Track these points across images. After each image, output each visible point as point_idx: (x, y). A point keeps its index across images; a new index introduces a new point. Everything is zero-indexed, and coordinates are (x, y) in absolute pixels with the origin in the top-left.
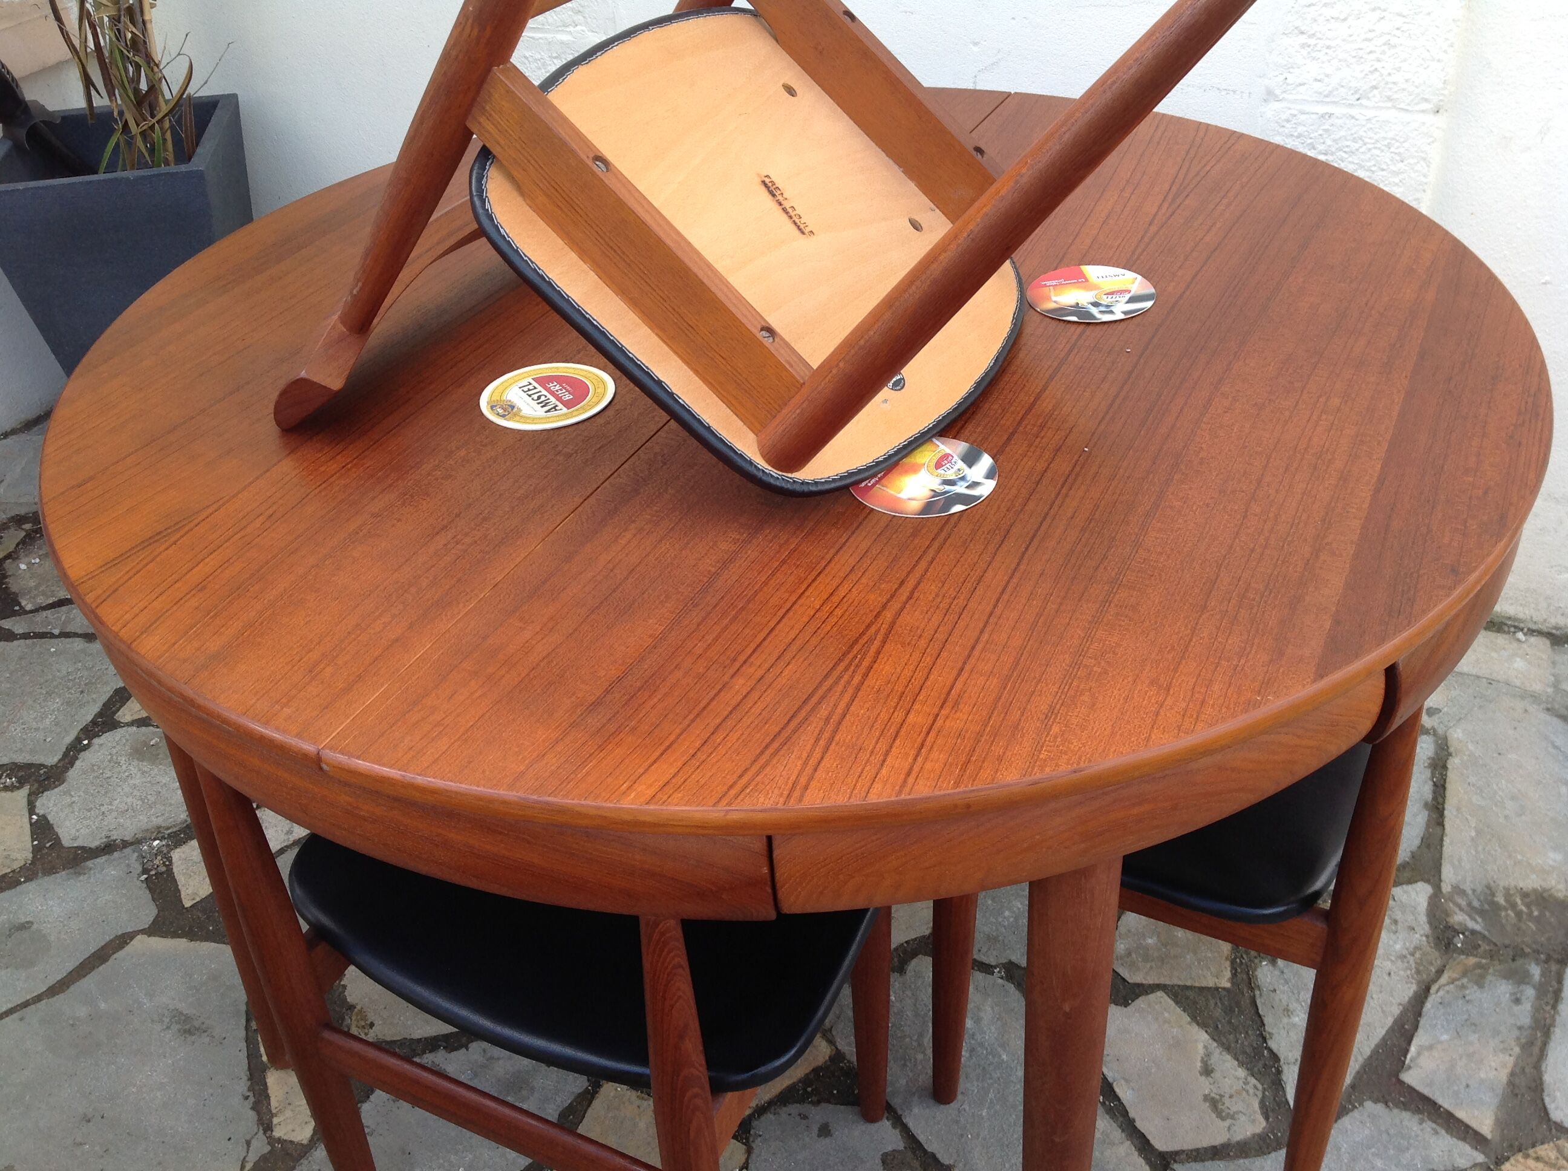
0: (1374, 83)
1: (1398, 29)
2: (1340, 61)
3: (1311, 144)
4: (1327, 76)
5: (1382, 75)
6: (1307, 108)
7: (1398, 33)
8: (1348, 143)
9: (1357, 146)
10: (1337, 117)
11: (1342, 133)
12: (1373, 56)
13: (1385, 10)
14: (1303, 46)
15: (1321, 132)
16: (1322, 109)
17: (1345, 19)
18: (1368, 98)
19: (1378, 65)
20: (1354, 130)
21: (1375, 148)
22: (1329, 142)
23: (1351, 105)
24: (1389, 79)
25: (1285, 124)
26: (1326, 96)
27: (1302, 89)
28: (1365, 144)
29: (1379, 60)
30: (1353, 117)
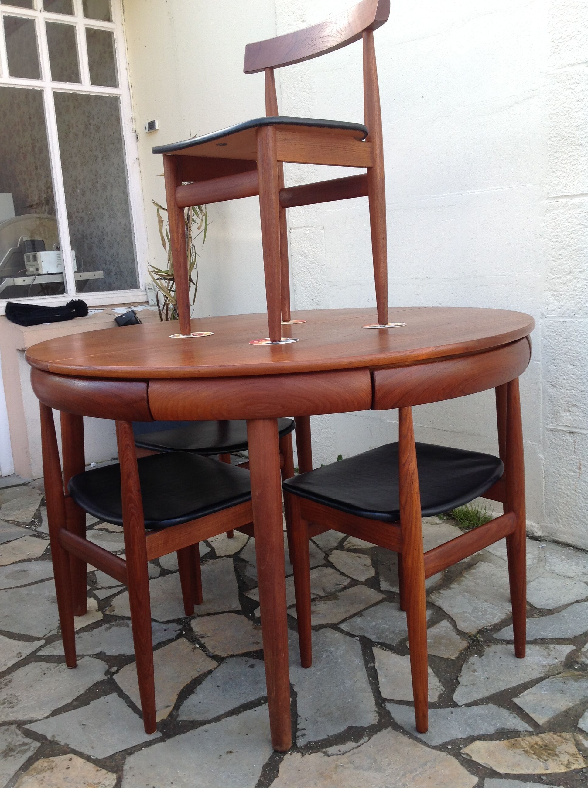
0: (579, 307)
1: (585, 285)
2: (566, 300)
3: (560, 334)
4: (562, 306)
5: (581, 304)
6: (557, 320)
7: (585, 287)
8: (573, 333)
9: (577, 334)
10: (568, 323)
11: (571, 329)
12: (577, 297)
13: (579, 278)
14: (552, 295)
15: (563, 329)
16: (562, 320)
17: (565, 283)
18: (578, 314)
19: (580, 300)
20: (575, 327)
21: (584, 334)
22: (566, 333)
23: (572, 317)
24: (585, 305)
25: (549, 327)
26: (563, 314)
27: (554, 312)
28: (580, 333)
29: (580, 298)
30: (574, 322)
